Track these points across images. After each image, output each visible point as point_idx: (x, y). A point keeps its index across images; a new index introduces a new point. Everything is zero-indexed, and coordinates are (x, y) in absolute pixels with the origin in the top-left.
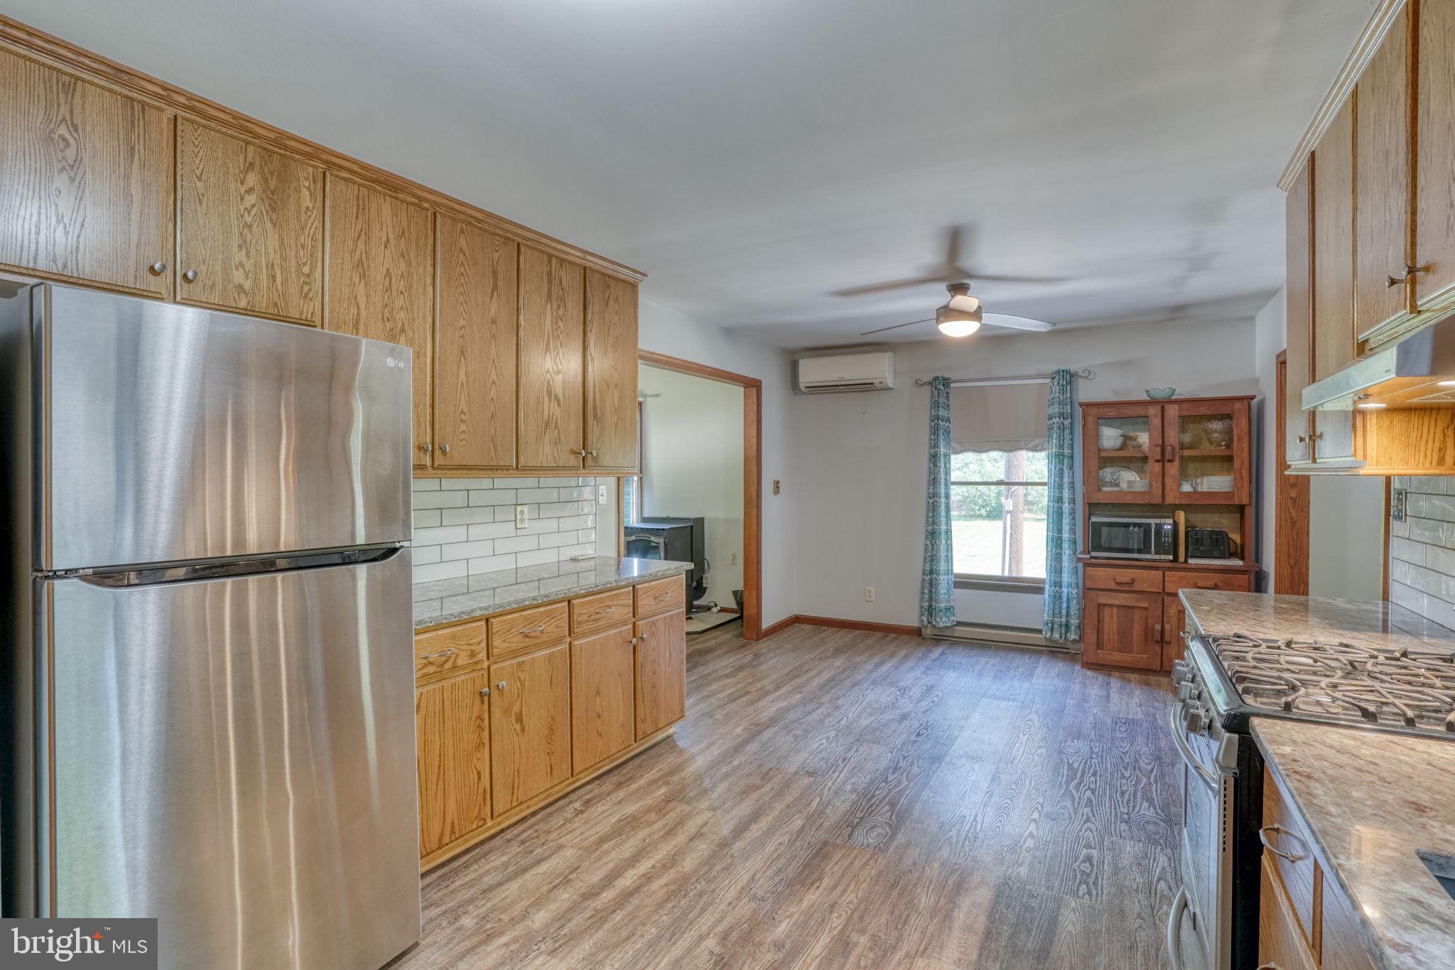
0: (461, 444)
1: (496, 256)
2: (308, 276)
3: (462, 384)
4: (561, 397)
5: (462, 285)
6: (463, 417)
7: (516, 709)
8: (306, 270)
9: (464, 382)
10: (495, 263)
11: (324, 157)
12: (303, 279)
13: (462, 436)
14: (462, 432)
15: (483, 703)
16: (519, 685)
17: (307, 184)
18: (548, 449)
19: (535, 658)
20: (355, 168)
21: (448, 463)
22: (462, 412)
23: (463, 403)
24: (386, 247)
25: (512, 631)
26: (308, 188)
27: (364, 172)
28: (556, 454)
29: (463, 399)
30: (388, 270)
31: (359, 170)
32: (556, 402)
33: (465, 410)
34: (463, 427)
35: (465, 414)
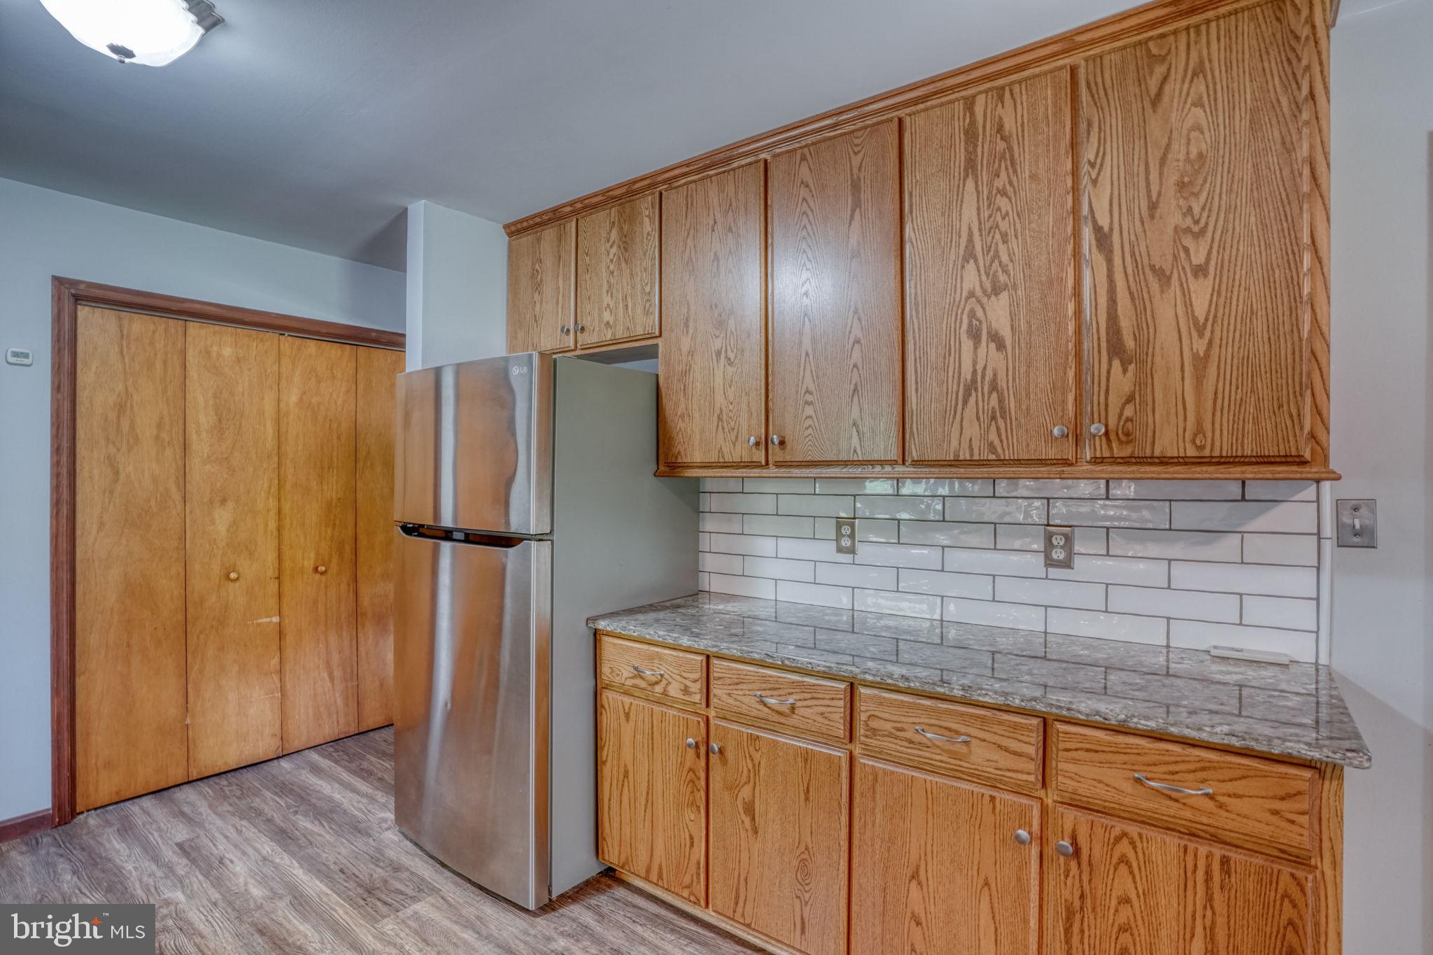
0: (807, 433)
1: (856, 161)
2: (649, 293)
3: (807, 354)
4: (1006, 333)
5: (805, 227)
6: (809, 398)
7: (746, 792)
8: (647, 289)
9: (810, 352)
10: (855, 171)
11: (660, 179)
12: (646, 298)
13: (809, 422)
14: (807, 418)
15: (698, 756)
16: (750, 766)
17: (647, 213)
18: (972, 430)
19: (778, 742)
20: (685, 170)
21: (788, 458)
22: (807, 391)
23: (808, 379)
24: (713, 230)
25: (740, 687)
26: (648, 216)
27: (691, 168)
28: (993, 436)
29: (808, 371)
30: (715, 254)
31: (688, 169)
32: (993, 346)
33: (812, 388)
34: (809, 411)
35: (811, 393)
